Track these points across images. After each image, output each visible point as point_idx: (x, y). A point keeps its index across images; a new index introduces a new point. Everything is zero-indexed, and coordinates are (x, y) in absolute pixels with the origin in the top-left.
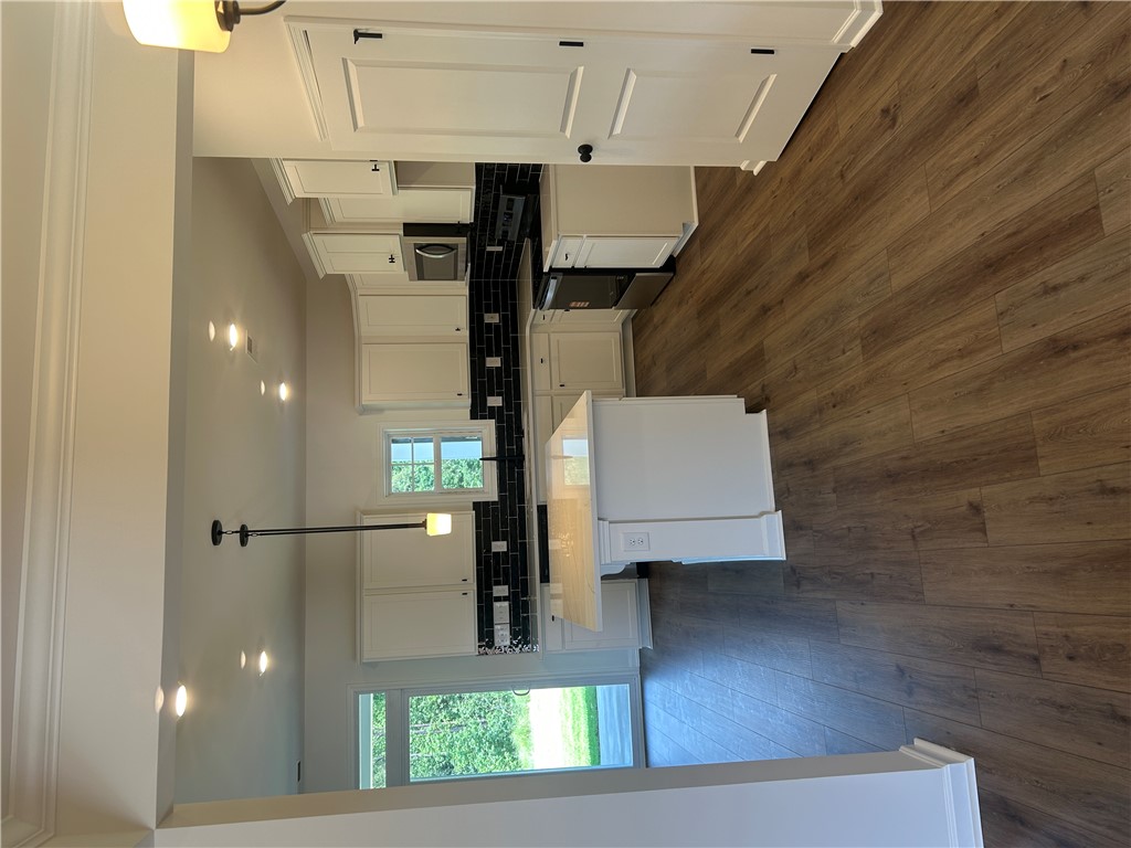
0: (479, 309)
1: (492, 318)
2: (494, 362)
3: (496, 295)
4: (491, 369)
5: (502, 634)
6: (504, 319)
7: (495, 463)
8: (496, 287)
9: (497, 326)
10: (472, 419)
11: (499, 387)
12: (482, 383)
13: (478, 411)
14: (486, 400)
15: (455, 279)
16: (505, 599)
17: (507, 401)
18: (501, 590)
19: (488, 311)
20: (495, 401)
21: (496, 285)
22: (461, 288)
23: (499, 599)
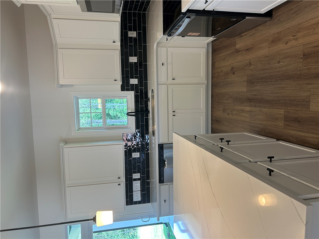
0: (126, 29)
1: (133, 34)
2: (133, 59)
3: (135, 20)
4: (131, 64)
5: (137, 196)
6: (139, 34)
7: (134, 117)
8: (135, 16)
9: (135, 39)
10: (122, 90)
11: (136, 74)
12: (127, 71)
13: (125, 87)
14: (129, 81)
15: (113, 12)
16: (138, 179)
17: (140, 82)
18: (137, 176)
19: (130, 30)
20: (134, 81)
21: (134, 14)
22: (117, 17)
23: (135, 180)
